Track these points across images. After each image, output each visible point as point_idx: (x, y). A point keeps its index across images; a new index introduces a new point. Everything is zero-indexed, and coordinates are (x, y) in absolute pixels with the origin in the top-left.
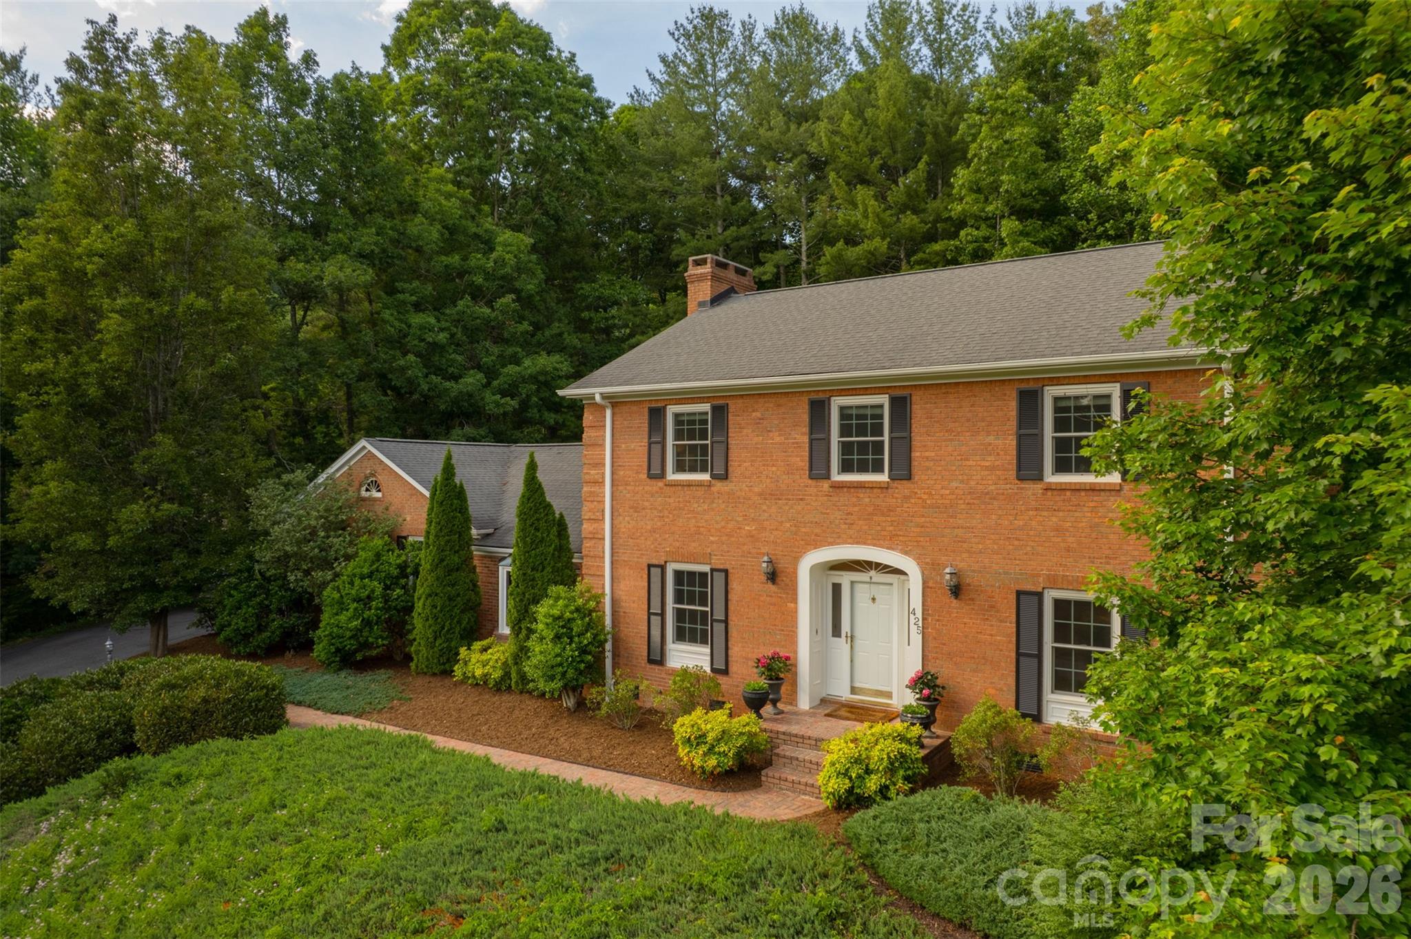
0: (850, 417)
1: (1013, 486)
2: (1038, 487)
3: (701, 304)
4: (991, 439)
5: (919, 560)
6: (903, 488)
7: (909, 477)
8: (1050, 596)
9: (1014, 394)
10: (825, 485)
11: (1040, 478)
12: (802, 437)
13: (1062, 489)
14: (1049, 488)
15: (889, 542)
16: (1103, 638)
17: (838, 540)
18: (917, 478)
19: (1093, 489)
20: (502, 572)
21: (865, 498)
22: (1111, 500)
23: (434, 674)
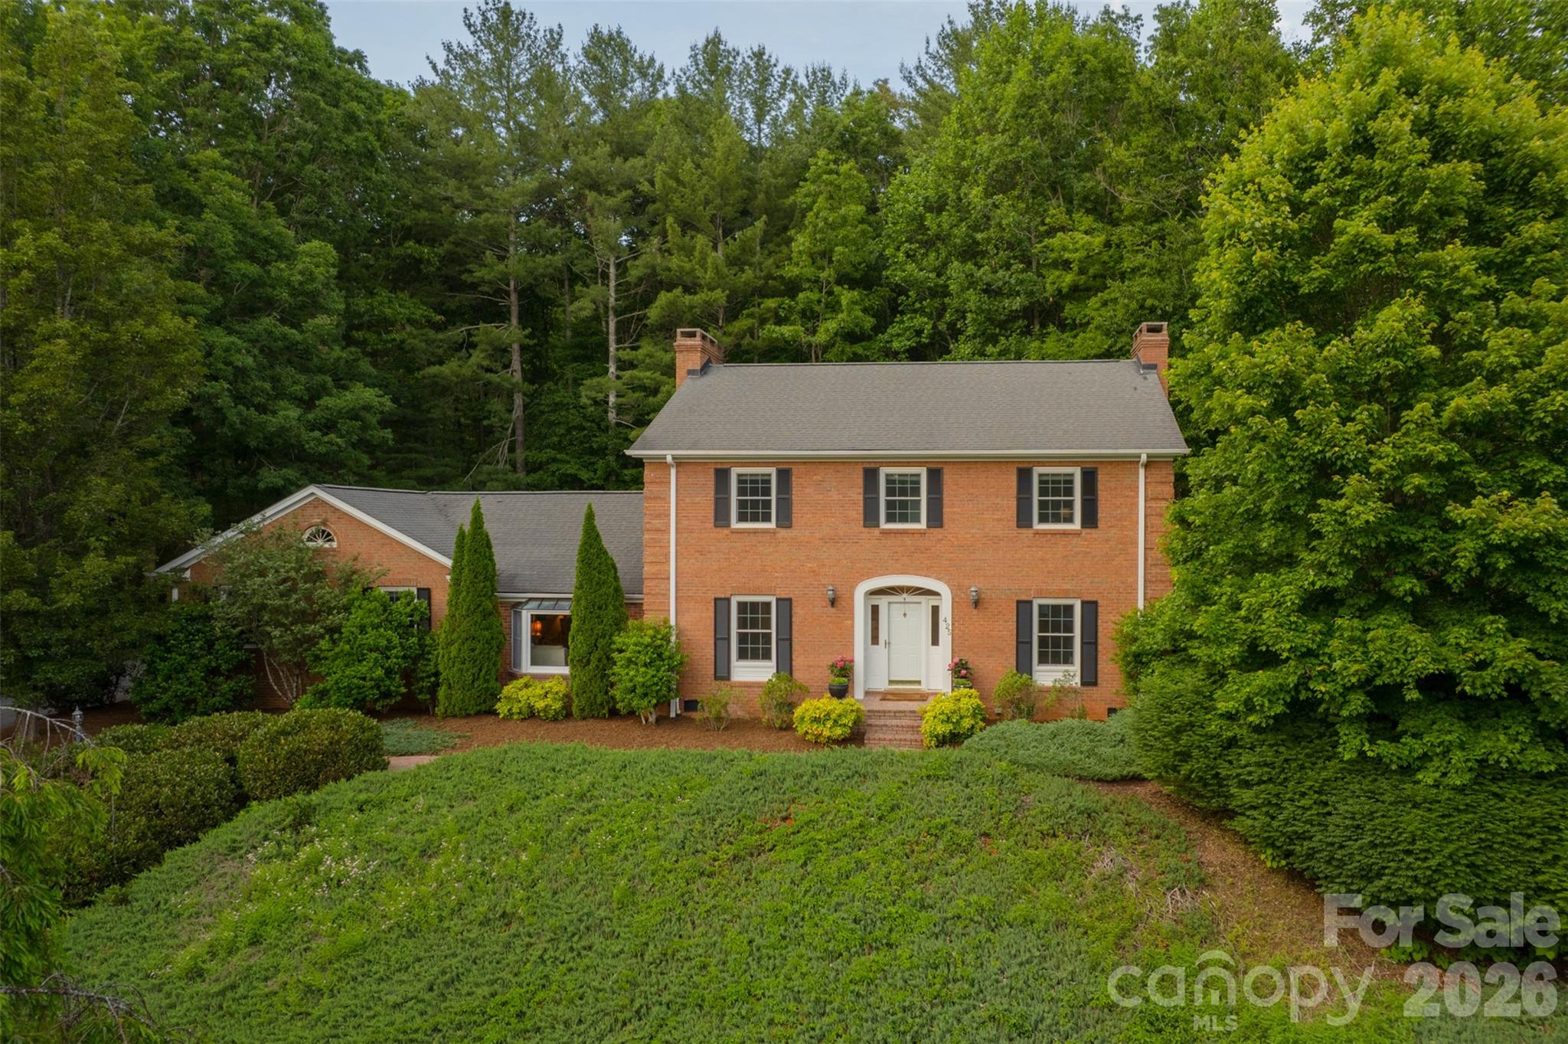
0: (894, 482)
1: (1015, 531)
2: (1030, 531)
3: (690, 372)
4: (999, 500)
5: (948, 583)
6: (936, 532)
7: (941, 526)
8: (1036, 603)
9: (1015, 471)
10: (876, 532)
11: (1030, 526)
12: (857, 495)
13: (1045, 533)
14: (1037, 533)
15: (927, 572)
16: (1069, 628)
17: (886, 572)
18: (946, 526)
19: (1064, 533)
20: (526, 616)
21: (908, 540)
22: (1075, 540)
23: (468, 716)
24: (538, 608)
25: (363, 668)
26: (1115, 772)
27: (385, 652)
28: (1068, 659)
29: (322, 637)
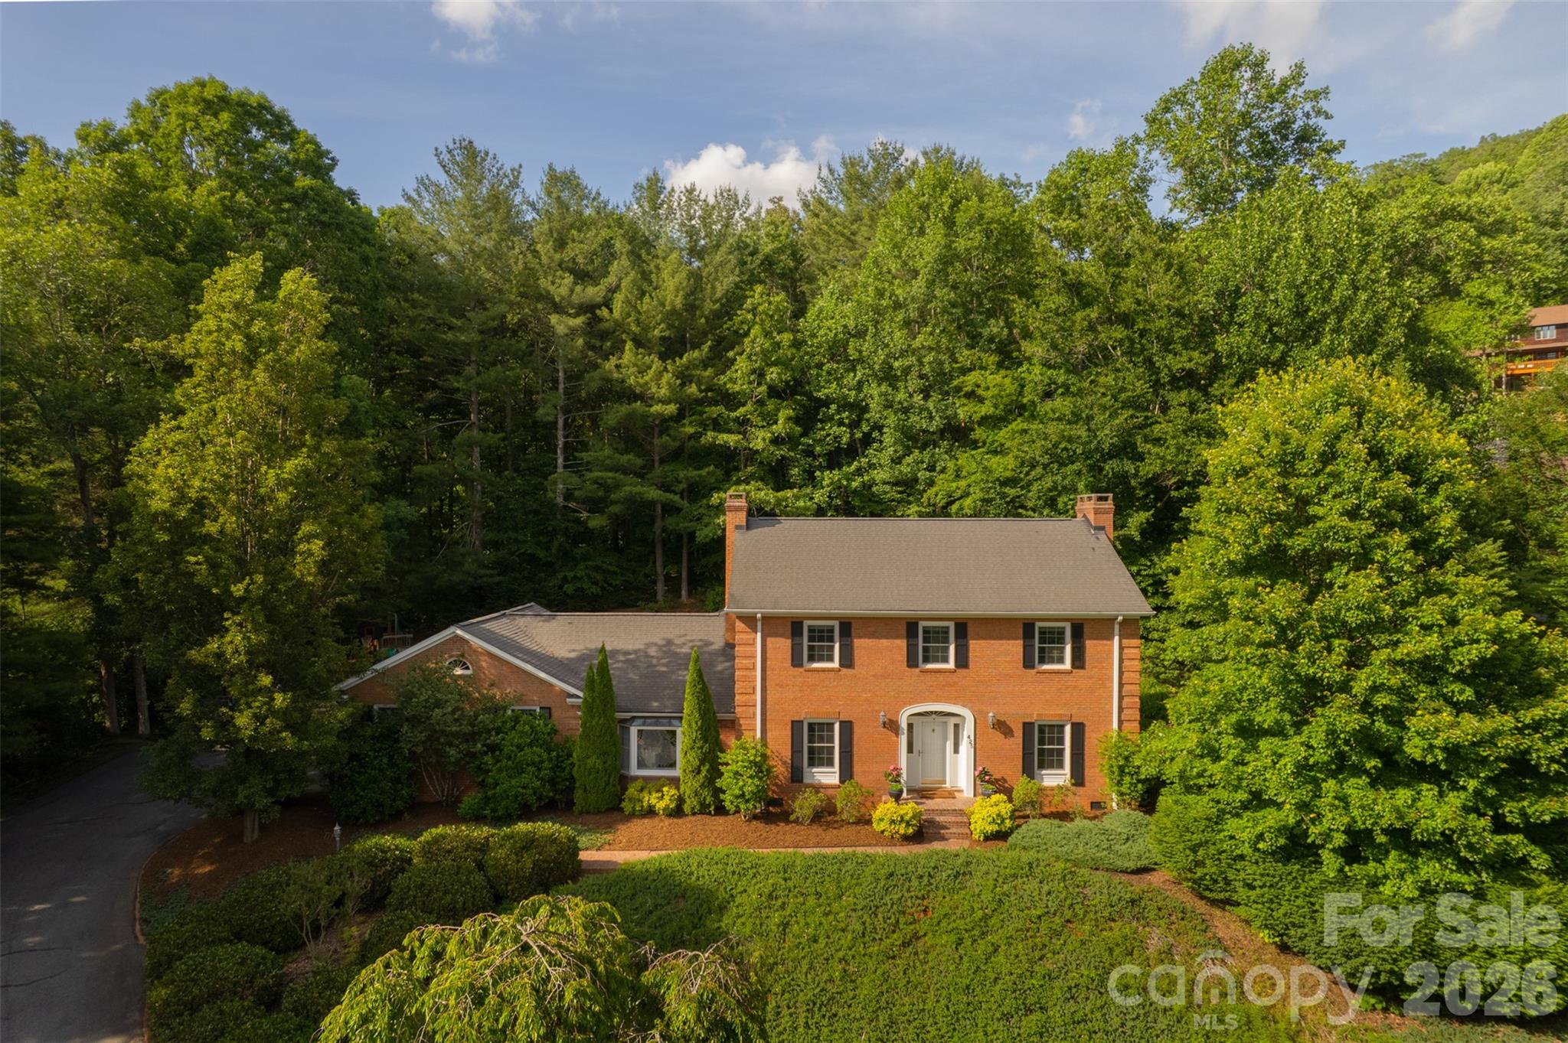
0: (930, 633)
1: (1022, 671)
2: (1033, 671)
3: (738, 527)
4: (1010, 647)
5: (971, 709)
6: (962, 672)
7: (965, 666)
8: (1037, 723)
9: (1022, 627)
10: (915, 670)
11: (1033, 667)
12: (902, 643)
13: (1043, 672)
14: (1038, 672)
15: (955, 701)
16: (1061, 741)
17: (923, 700)
18: (971, 665)
19: (1058, 672)
20: (634, 731)
21: (941, 678)
22: (1067, 678)
23: (599, 812)
24: (644, 724)
25: (525, 779)
26: (1131, 865)
27: (538, 766)
28: (1061, 766)
29: (486, 753)
